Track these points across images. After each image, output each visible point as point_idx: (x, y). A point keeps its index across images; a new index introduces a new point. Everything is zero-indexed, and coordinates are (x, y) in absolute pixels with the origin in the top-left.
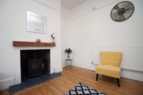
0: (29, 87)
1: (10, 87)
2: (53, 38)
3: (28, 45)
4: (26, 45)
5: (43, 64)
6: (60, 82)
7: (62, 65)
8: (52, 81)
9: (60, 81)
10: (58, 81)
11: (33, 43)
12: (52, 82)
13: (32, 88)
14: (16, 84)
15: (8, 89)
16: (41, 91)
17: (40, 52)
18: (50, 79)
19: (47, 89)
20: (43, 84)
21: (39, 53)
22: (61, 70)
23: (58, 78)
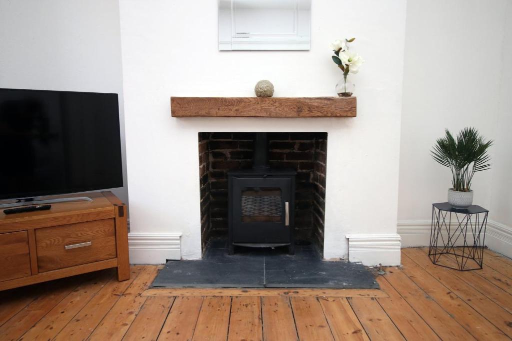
0: (212, 282)
1: (167, 260)
2: (346, 71)
3: (221, 112)
4: (214, 112)
5: (287, 204)
6: (340, 317)
7: (399, 231)
8: (307, 293)
9: (344, 312)
10: (334, 307)
11: (240, 101)
12: (304, 299)
13: (216, 292)
14: (185, 258)
15: (161, 267)
16: (235, 317)
17: (291, 146)
18: (304, 282)
19: (257, 321)
20: (263, 293)
21: (287, 151)
22: (392, 258)
23: (344, 293)
